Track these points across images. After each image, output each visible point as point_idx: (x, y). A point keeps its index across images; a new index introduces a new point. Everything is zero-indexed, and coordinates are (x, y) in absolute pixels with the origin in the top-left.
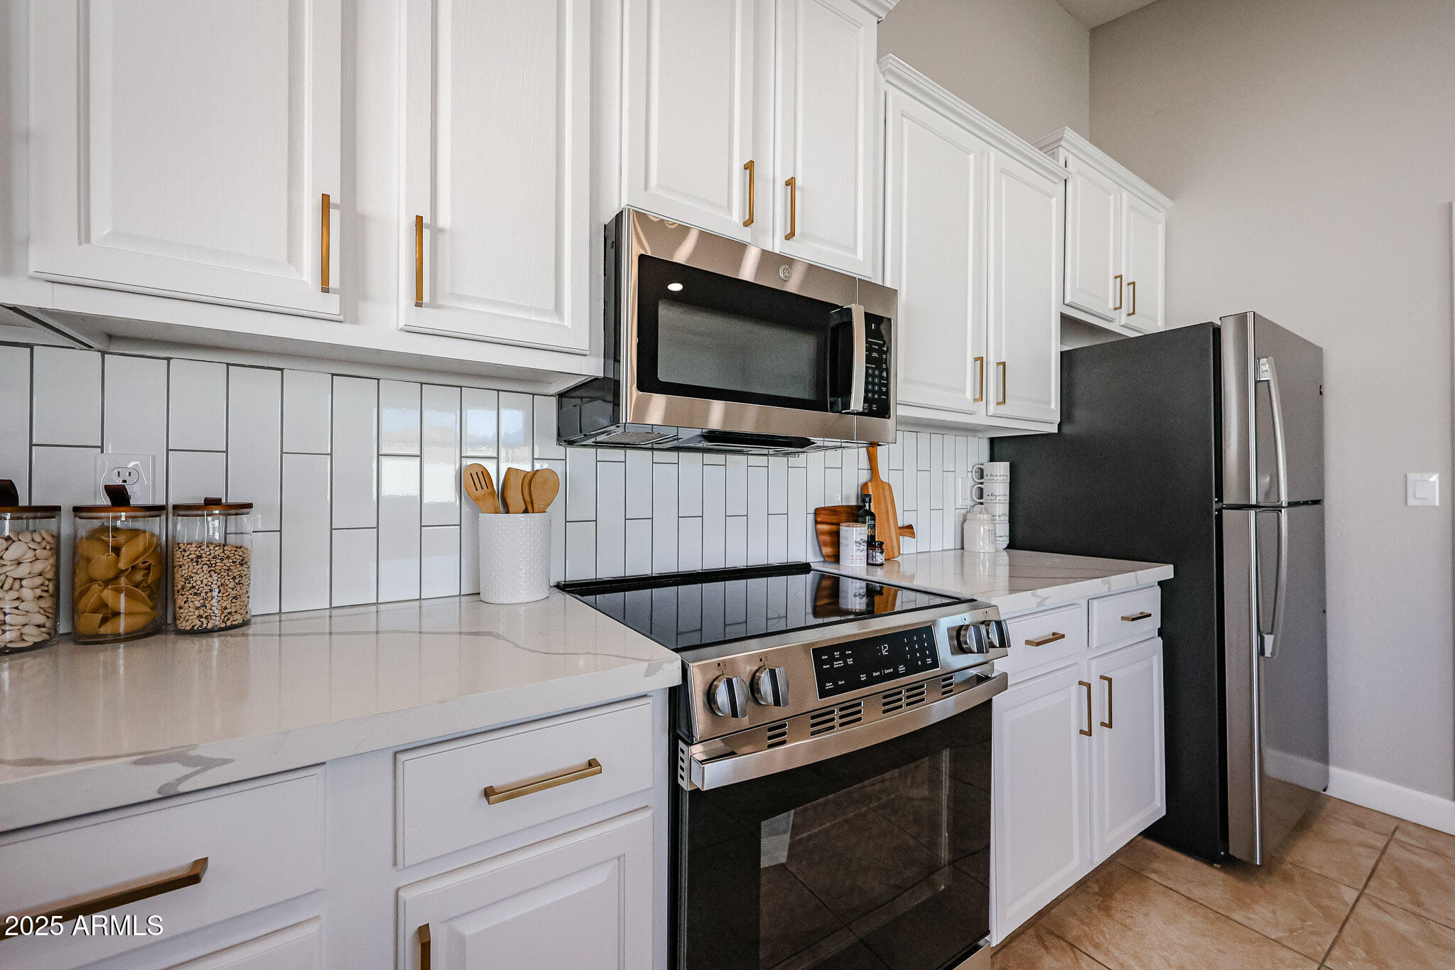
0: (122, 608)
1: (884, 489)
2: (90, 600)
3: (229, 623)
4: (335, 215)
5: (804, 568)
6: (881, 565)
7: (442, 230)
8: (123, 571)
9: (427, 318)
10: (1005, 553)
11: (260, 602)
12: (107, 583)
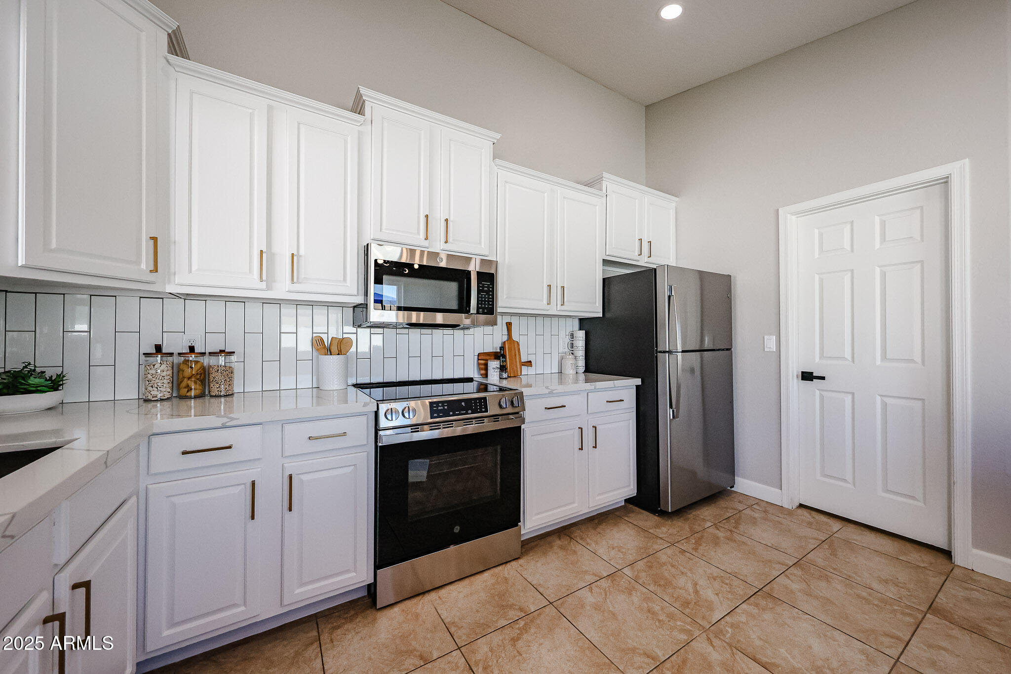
0: (193, 387)
1: (514, 343)
2: (184, 384)
3: (227, 394)
4: (264, 255)
5: (470, 380)
6: (506, 378)
7: (301, 256)
8: (193, 375)
9: (297, 287)
10: (583, 374)
11: (237, 388)
12: (189, 378)
